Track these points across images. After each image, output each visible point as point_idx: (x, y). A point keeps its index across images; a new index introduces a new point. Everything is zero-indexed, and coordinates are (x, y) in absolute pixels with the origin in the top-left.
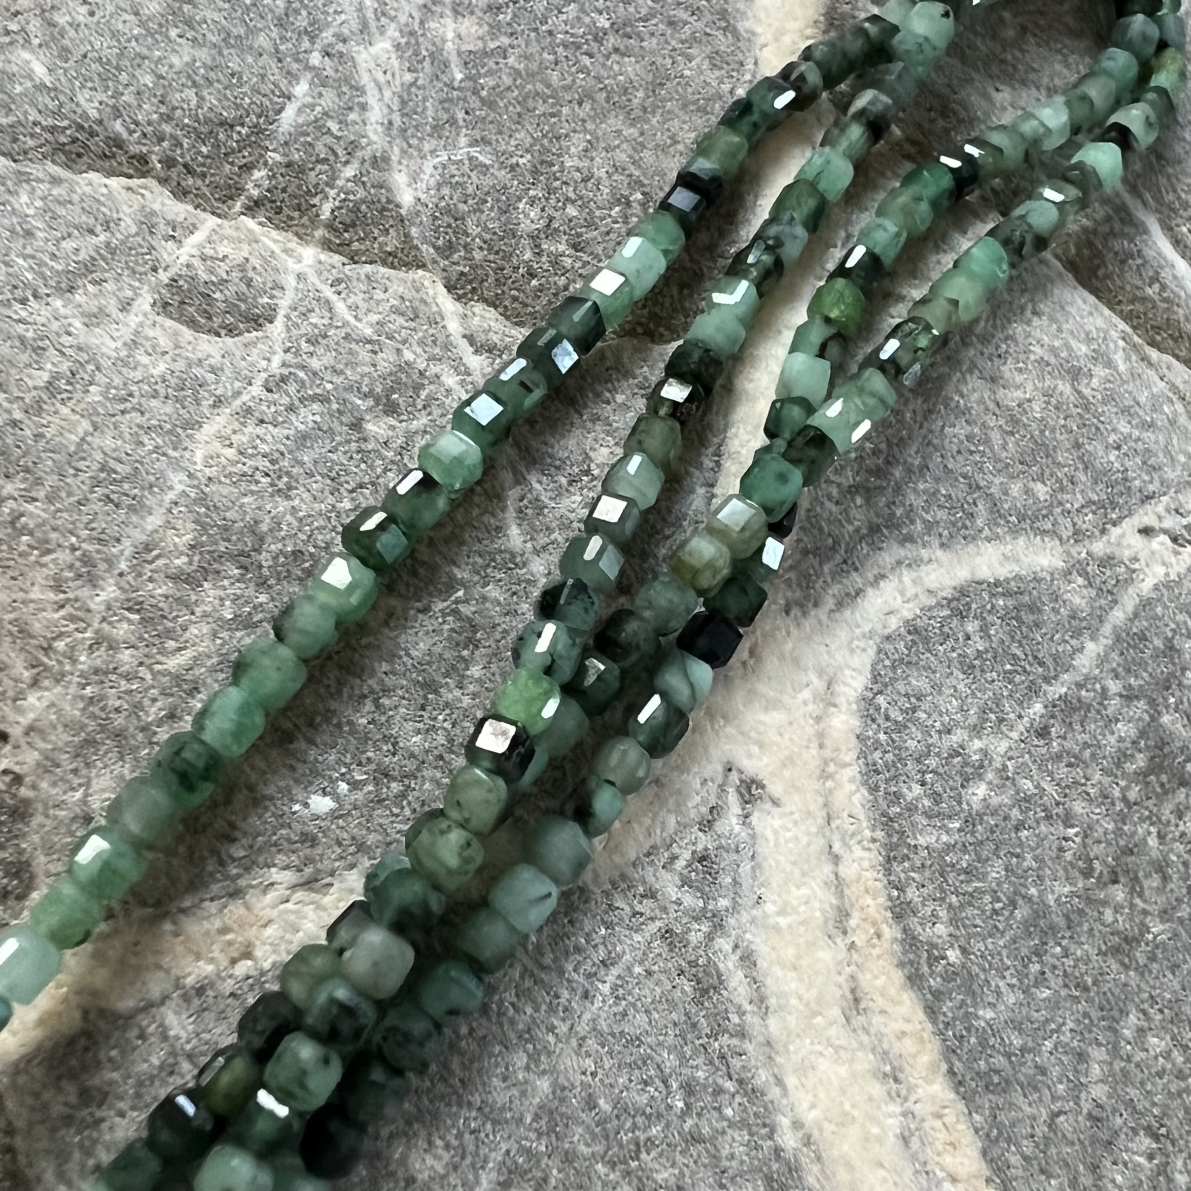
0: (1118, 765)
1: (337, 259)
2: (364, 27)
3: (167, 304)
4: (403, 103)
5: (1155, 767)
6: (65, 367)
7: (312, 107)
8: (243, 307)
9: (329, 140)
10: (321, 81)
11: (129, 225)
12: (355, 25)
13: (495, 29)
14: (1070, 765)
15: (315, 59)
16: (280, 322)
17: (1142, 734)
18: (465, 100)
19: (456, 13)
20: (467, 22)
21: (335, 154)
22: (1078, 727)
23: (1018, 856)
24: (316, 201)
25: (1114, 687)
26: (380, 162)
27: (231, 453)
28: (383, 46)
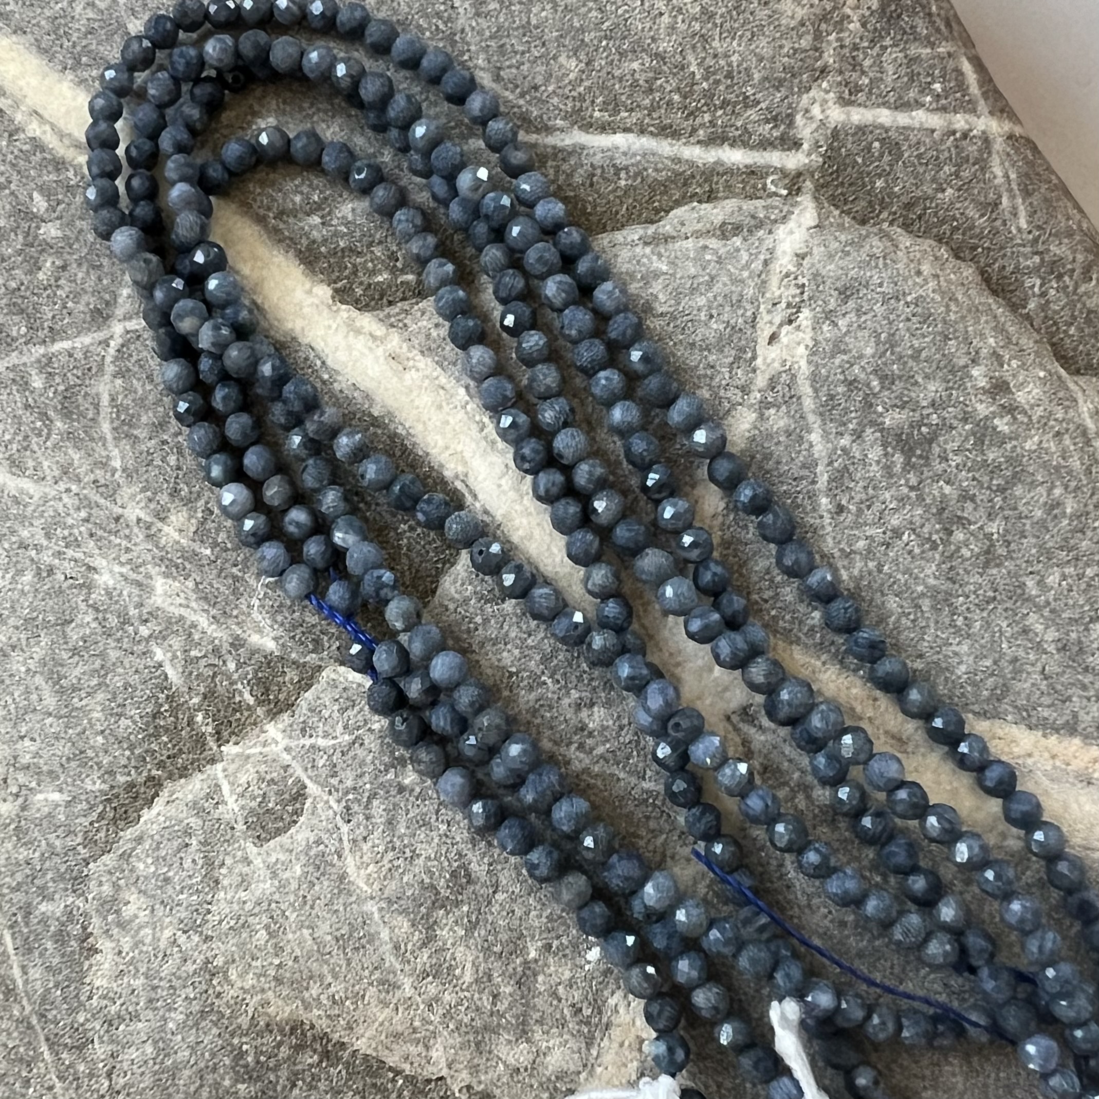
0: (891, 476)
1: (285, 716)
2: (139, 584)
3: (258, 837)
4: (206, 599)
5: (908, 452)
6: (265, 920)
7: (175, 657)
8: (287, 796)
9: (203, 662)
10: (161, 637)
11: (195, 822)
12: (136, 591)
13: (188, 502)
14: (869, 507)
15: (144, 631)
16: (308, 782)
17: (885, 445)
18: (227, 561)
19: (162, 520)
20: (173, 518)
21: (215, 665)
22: (852, 485)
23: (894, 583)
24: (238, 699)
25: (845, 441)
26: (237, 643)
27: (372, 868)
28: (160, 585)
